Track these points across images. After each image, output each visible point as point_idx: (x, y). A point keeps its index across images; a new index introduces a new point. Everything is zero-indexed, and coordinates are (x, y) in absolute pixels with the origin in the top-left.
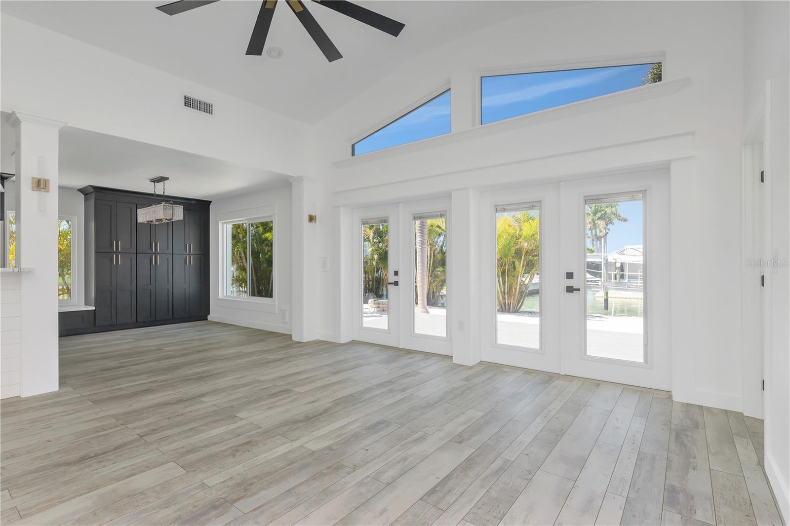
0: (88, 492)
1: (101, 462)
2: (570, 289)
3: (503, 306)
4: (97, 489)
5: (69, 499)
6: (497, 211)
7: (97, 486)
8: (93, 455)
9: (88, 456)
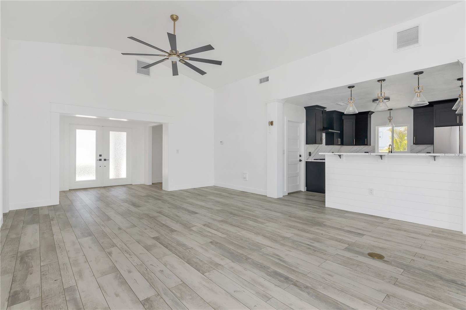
0: (431, 298)
1: (459, 290)
4: (437, 300)
5: (419, 294)
7: (440, 299)
8: (460, 283)
9: (456, 281)
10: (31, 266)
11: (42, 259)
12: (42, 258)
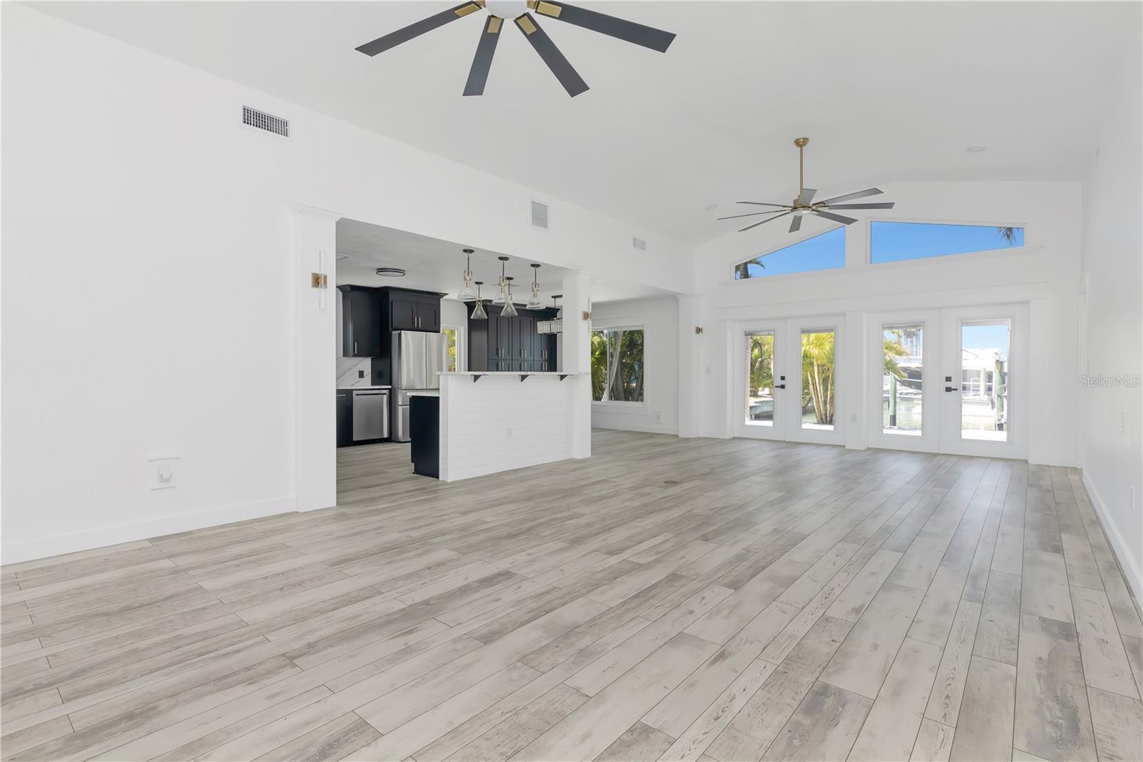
2: (948, 389)
3: (823, 417)
6: (884, 328)
10: (1042, 680)
11: (1010, 685)
12: (1011, 693)
